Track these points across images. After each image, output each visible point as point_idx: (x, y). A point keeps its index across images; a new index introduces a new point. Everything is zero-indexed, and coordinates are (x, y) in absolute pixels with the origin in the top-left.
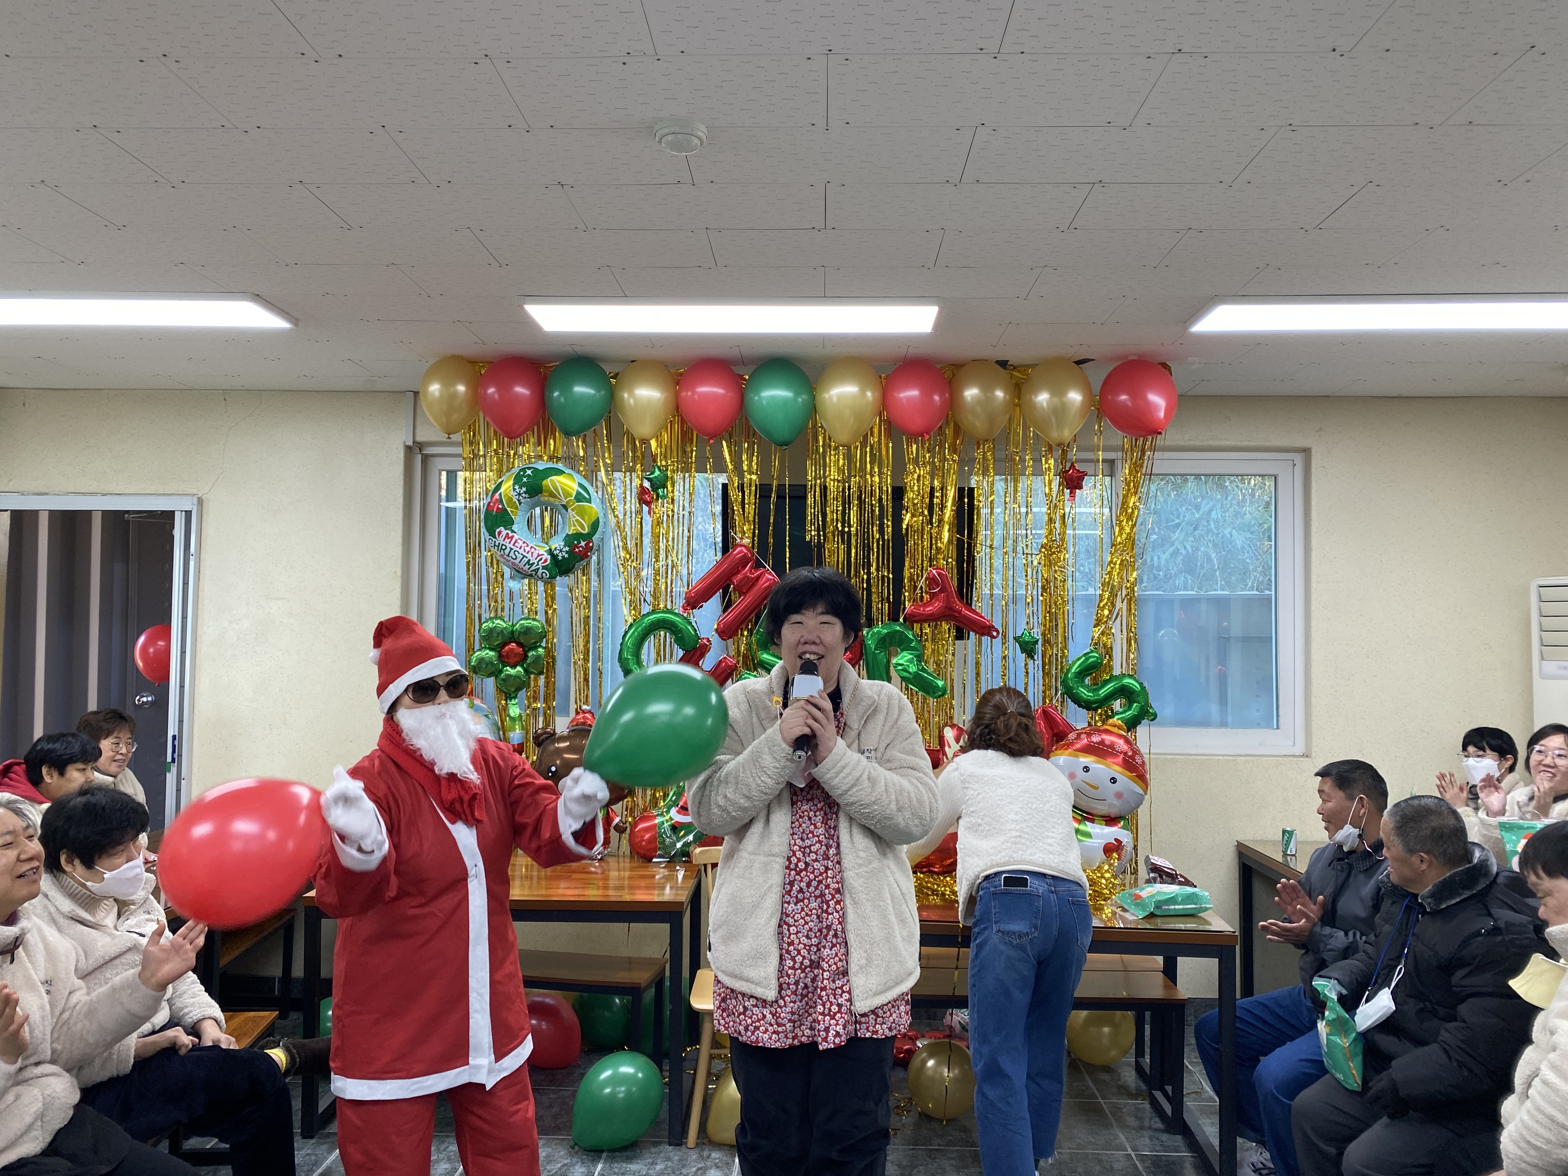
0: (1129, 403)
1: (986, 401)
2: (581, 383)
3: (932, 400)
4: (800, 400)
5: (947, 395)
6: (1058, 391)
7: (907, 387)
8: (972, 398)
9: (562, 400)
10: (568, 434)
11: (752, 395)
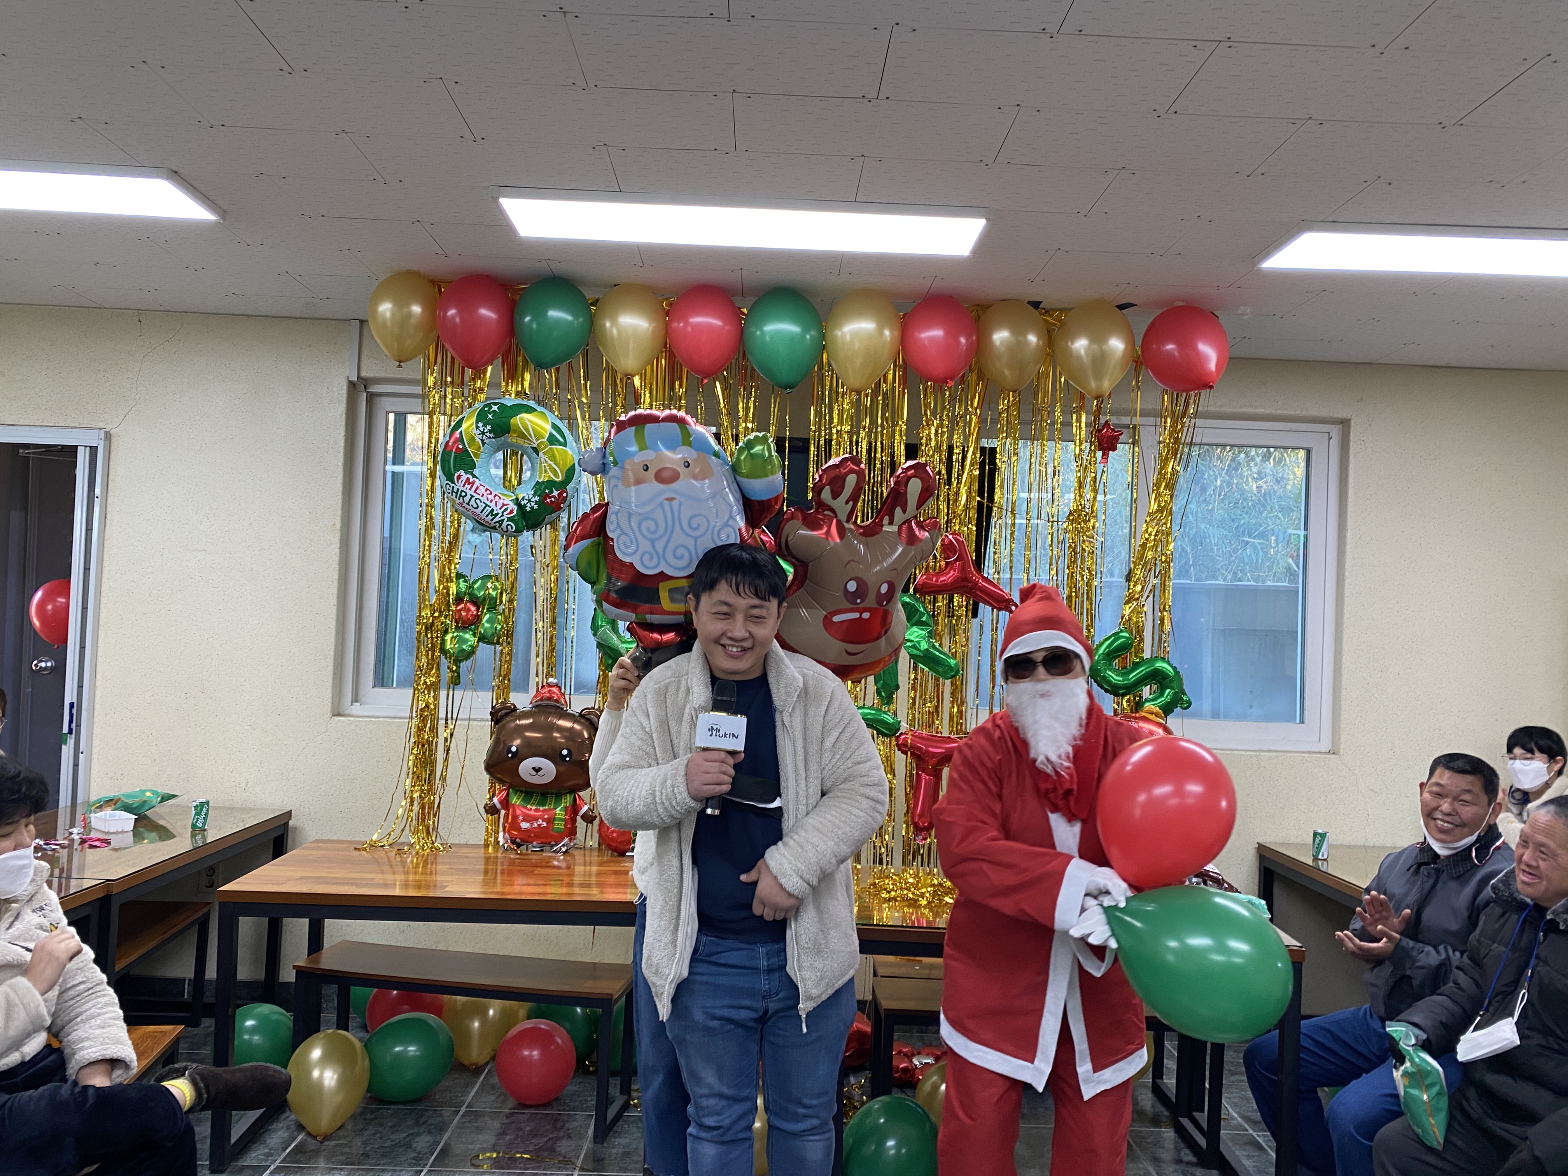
0: (1176, 354)
1: (1016, 347)
2: (558, 307)
3: (958, 343)
4: (808, 337)
5: (974, 338)
6: (1098, 338)
7: (930, 326)
8: (1002, 342)
9: (534, 326)
10: (540, 365)
11: (754, 329)
